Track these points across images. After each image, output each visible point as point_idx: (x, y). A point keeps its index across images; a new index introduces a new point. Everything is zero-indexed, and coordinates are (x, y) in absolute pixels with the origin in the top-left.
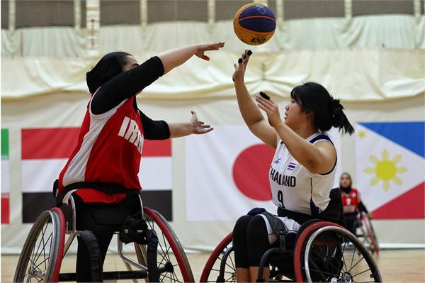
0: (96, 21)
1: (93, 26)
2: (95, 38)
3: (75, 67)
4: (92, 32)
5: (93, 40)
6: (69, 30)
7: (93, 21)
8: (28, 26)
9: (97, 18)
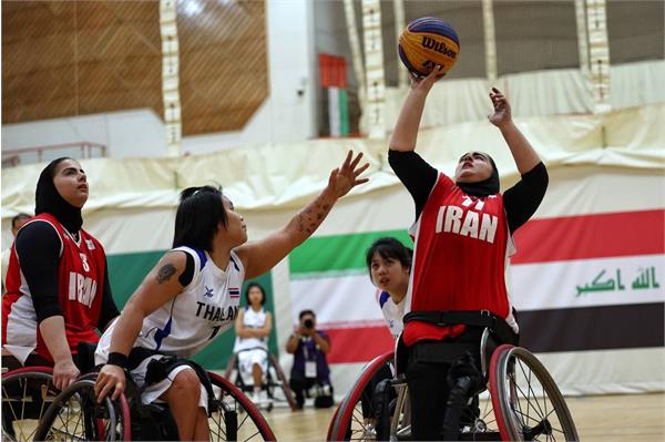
0: (605, 62)
1: (600, 69)
2: (603, 86)
3: (578, 129)
4: (600, 78)
5: (601, 89)
6: (574, 73)
7: (600, 62)
8: (515, 71)
9: (606, 58)
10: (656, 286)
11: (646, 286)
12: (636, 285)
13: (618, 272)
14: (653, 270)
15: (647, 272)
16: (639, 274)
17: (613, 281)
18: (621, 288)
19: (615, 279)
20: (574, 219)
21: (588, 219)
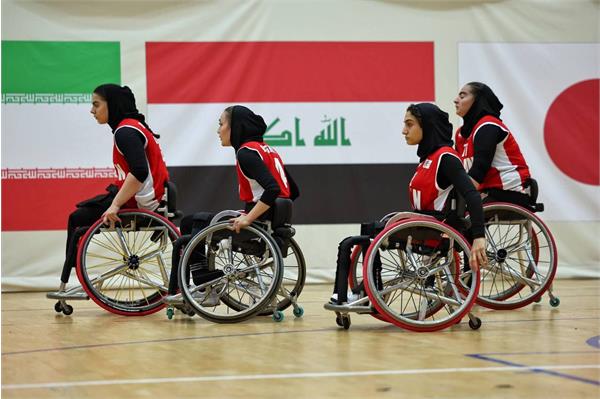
10: (346, 143)
11: (333, 143)
12: (320, 141)
13: (297, 121)
14: (343, 120)
15: (335, 122)
16: (324, 127)
17: (290, 134)
18: (301, 143)
19: (293, 132)
20: (240, 45)
21: (259, 46)
